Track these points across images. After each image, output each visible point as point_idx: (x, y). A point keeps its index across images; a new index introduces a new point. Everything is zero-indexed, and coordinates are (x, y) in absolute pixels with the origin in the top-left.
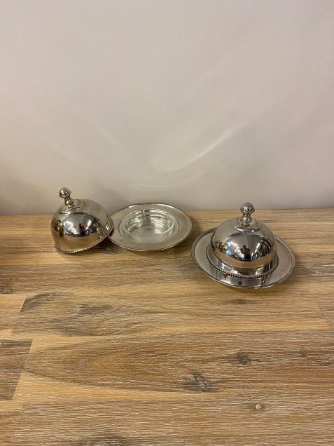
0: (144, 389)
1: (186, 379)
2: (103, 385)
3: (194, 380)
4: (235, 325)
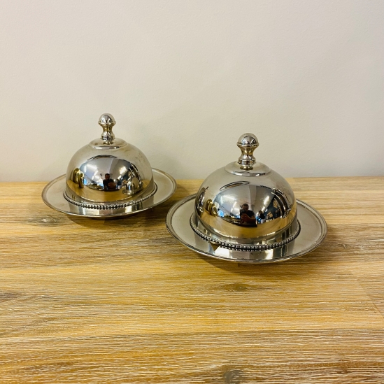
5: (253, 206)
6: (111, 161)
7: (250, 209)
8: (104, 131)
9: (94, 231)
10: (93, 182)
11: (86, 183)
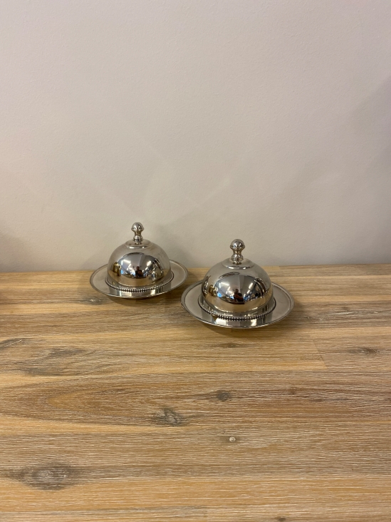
0: (106, 423)
1: (155, 414)
2: (60, 419)
3: (164, 415)
4: (219, 366)
5: (241, 290)
6: (140, 257)
7: (239, 292)
8: (136, 235)
9: (129, 308)
10: (127, 272)
11: (122, 272)
